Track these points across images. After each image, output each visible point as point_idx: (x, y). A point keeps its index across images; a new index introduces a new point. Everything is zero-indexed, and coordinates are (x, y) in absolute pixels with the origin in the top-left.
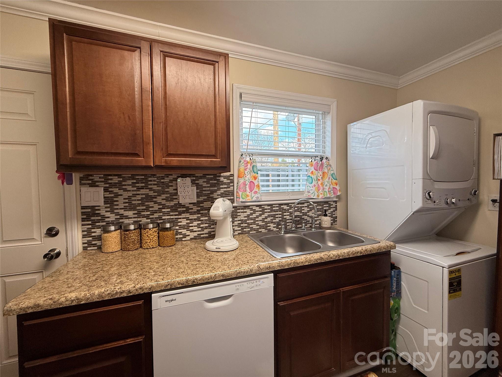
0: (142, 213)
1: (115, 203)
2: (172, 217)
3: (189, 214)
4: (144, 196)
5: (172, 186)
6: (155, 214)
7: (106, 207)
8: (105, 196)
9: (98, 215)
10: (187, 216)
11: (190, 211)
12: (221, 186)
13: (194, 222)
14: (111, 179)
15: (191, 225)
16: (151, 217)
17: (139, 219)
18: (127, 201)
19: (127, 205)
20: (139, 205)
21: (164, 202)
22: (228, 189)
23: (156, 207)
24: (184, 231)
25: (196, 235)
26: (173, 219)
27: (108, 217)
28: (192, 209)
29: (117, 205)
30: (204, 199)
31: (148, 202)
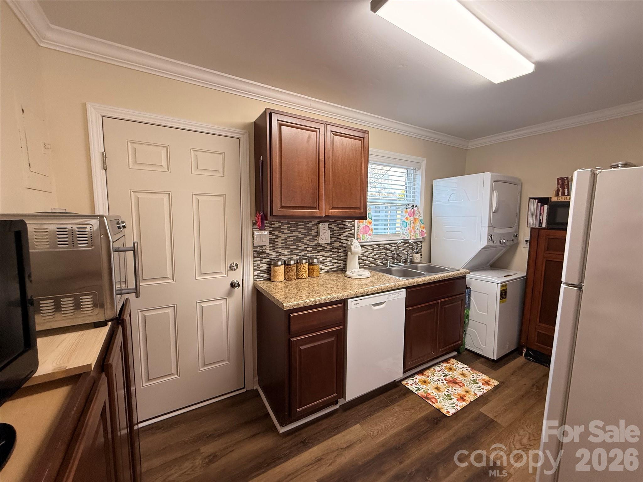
0: (294, 252)
1: (276, 243)
2: (313, 255)
3: (324, 252)
4: (295, 238)
5: (314, 229)
6: (302, 252)
7: (270, 247)
8: (270, 237)
9: (265, 253)
10: (323, 254)
11: (325, 249)
12: (346, 230)
13: (328, 259)
14: (274, 224)
15: (325, 261)
16: (300, 254)
17: (291, 256)
18: (284, 241)
19: (284, 244)
20: (292, 245)
21: (308, 242)
22: (351, 232)
23: (303, 246)
25: (329, 269)
27: (271, 255)
28: (326, 248)
29: (277, 245)
30: (335, 240)
31: (298, 242)
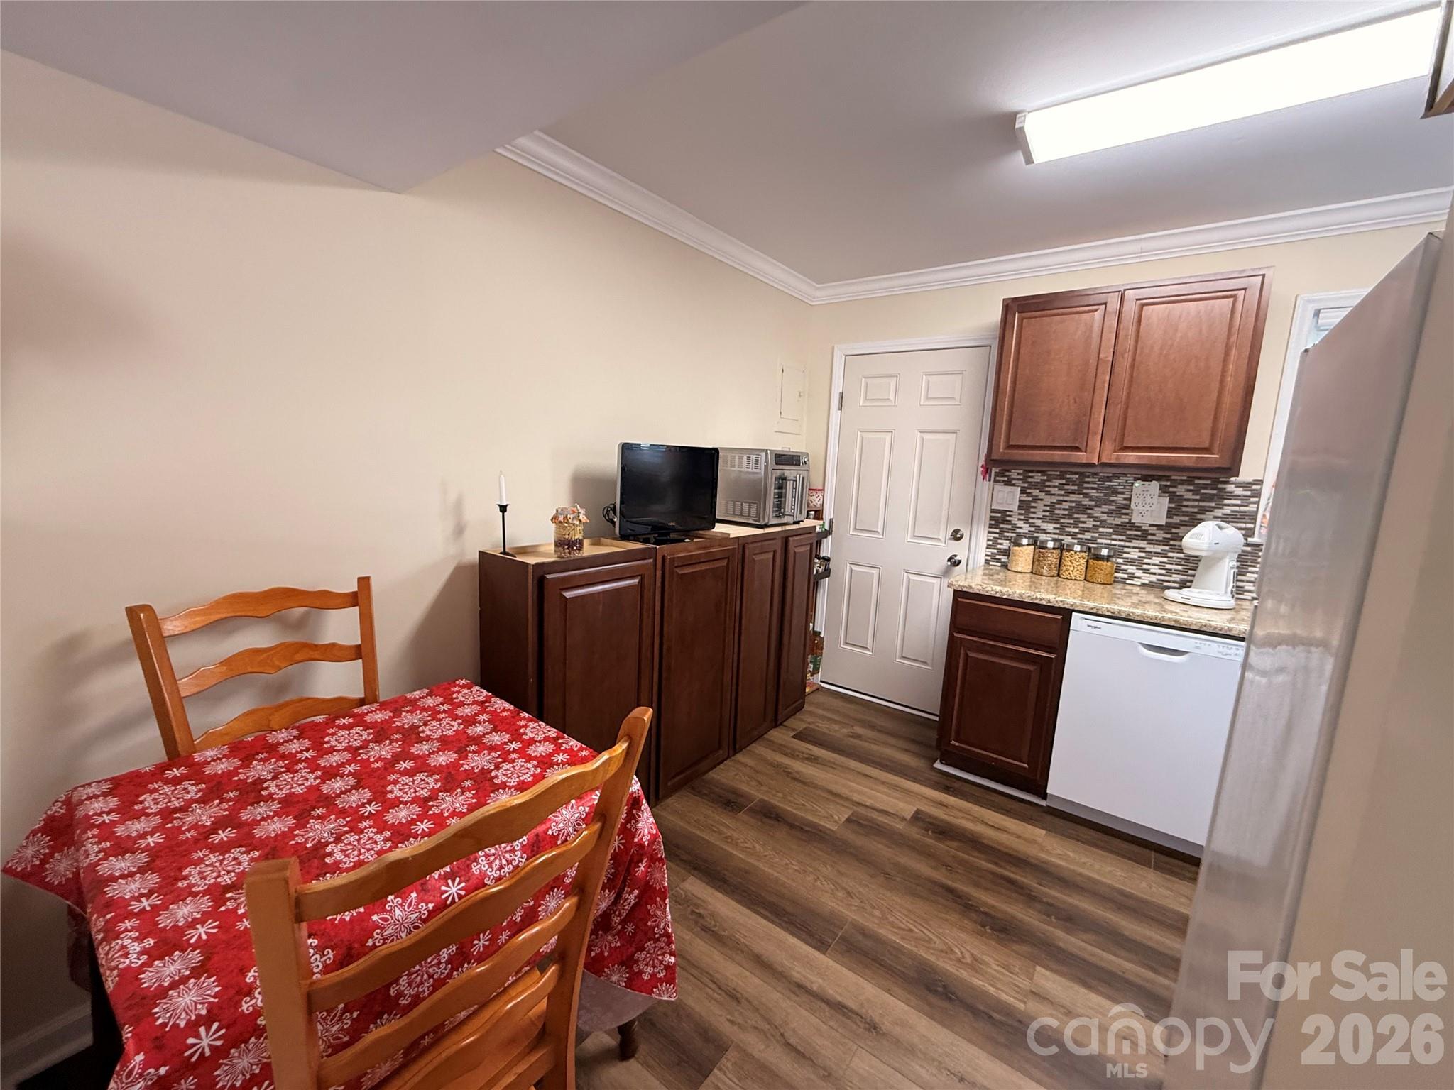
0: (1067, 529)
1: (1032, 510)
2: (1113, 542)
3: (1145, 542)
4: (1074, 504)
5: (1123, 493)
6: (1086, 534)
7: (1020, 514)
8: (1022, 499)
9: (1009, 522)
10: (1141, 546)
11: (1150, 537)
12: (1226, 502)
13: (1154, 558)
14: (1032, 477)
15: (1146, 561)
16: (1080, 536)
17: (1061, 537)
18: (1048, 508)
19: (1047, 514)
20: (1064, 516)
21: (1104, 517)
22: (1243, 509)
23: (1090, 523)
24: (1132, 569)
25: (1154, 580)
26: (1115, 545)
27: (1020, 528)
28: (1154, 535)
29: (1034, 513)
30: (1181, 521)
31: (1078, 514)
